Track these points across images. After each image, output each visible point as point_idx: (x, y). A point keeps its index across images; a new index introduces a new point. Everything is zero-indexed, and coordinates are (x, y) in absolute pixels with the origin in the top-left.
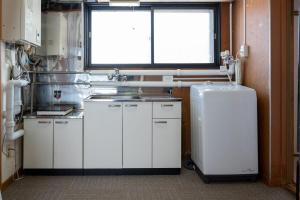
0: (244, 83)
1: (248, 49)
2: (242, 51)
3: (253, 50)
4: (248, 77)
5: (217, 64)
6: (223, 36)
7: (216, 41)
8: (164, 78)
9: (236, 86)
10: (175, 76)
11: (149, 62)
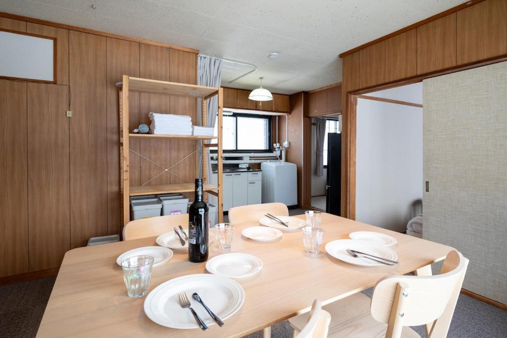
0: (287, 160)
1: (290, 143)
2: (286, 144)
3: (292, 145)
4: (289, 157)
5: (271, 150)
6: (274, 135)
7: (270, 137)
8: (244, 158)
9: (282, 163)
10: (250, 157)
11: (235, 149)
